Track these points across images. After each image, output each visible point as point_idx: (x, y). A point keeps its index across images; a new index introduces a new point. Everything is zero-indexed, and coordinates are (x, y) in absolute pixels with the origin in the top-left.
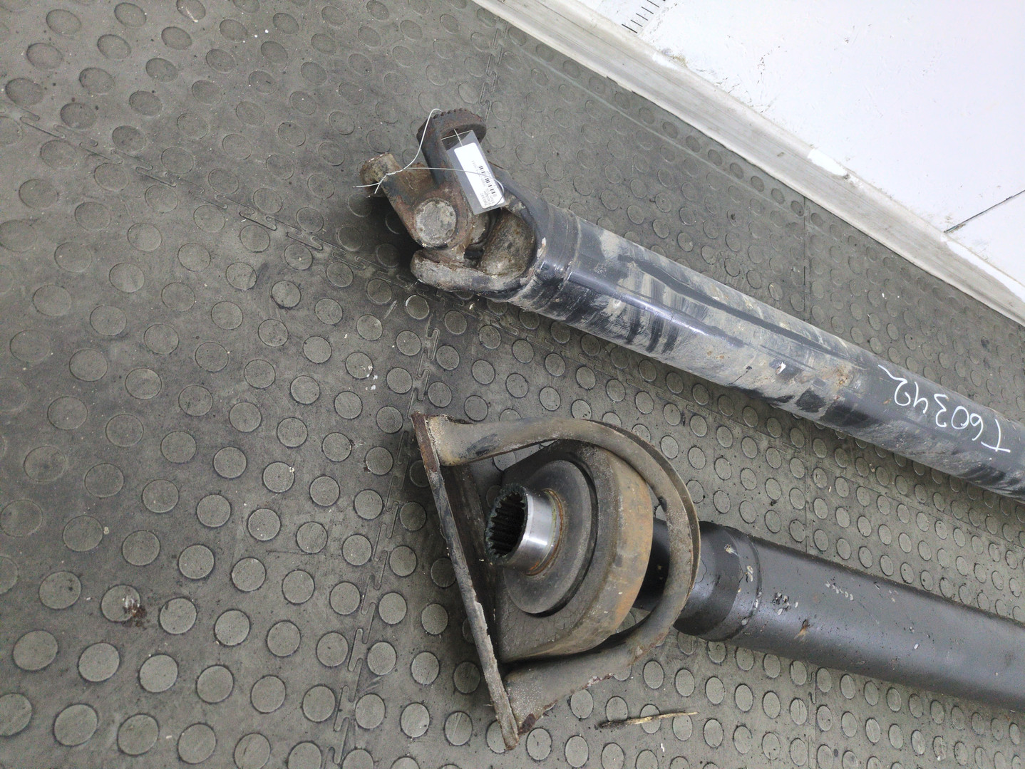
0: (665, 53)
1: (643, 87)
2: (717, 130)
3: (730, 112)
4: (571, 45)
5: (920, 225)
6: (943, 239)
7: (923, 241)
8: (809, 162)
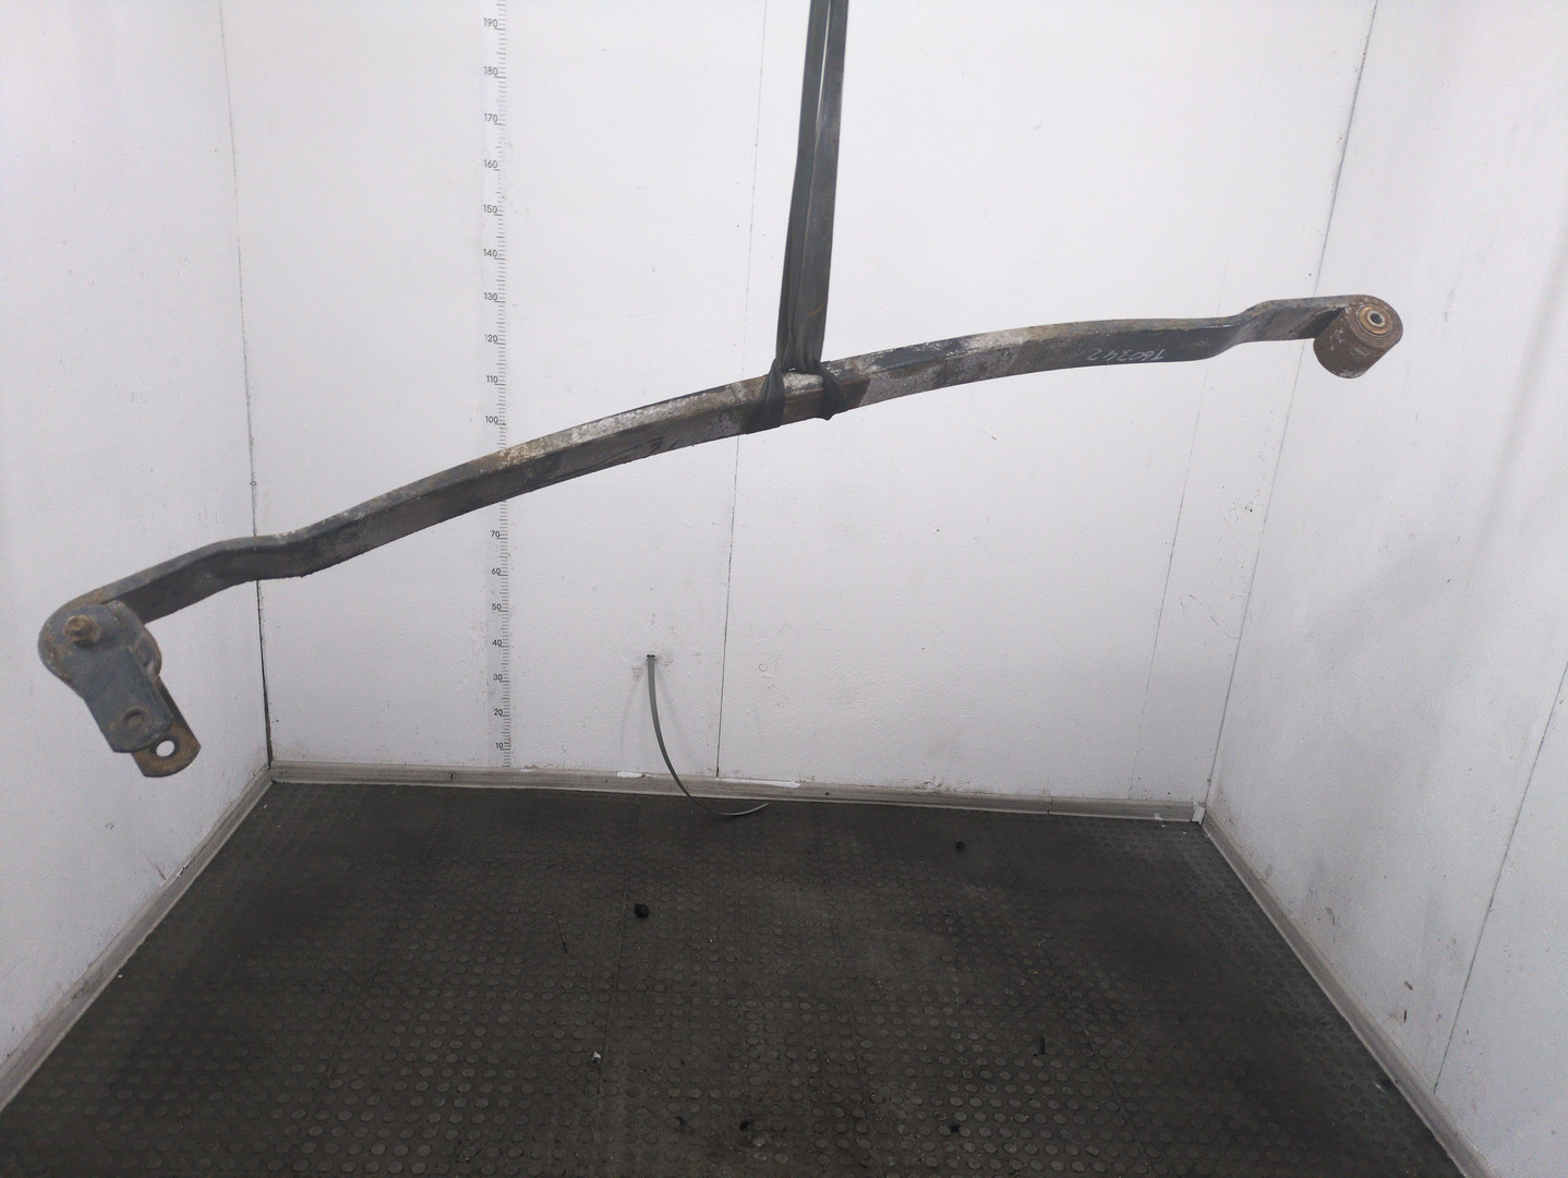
0: (526, 767)
1: (528, 784)
2: (571, 786)
3: (569, 776)
4: (488, 783)
5: (699, 779)
6: (718, 779)
7: (709, 785)
8: (620, 778)
